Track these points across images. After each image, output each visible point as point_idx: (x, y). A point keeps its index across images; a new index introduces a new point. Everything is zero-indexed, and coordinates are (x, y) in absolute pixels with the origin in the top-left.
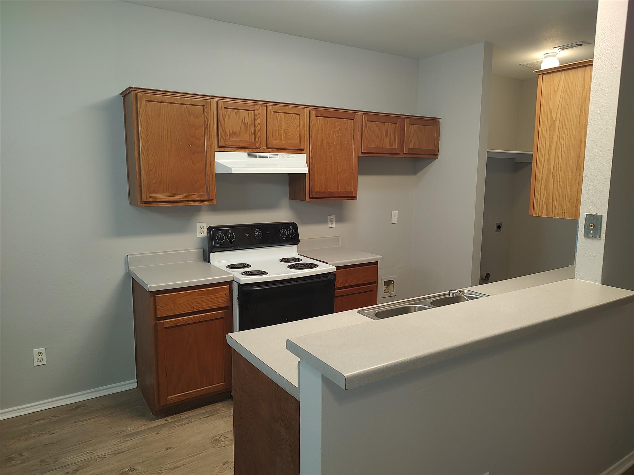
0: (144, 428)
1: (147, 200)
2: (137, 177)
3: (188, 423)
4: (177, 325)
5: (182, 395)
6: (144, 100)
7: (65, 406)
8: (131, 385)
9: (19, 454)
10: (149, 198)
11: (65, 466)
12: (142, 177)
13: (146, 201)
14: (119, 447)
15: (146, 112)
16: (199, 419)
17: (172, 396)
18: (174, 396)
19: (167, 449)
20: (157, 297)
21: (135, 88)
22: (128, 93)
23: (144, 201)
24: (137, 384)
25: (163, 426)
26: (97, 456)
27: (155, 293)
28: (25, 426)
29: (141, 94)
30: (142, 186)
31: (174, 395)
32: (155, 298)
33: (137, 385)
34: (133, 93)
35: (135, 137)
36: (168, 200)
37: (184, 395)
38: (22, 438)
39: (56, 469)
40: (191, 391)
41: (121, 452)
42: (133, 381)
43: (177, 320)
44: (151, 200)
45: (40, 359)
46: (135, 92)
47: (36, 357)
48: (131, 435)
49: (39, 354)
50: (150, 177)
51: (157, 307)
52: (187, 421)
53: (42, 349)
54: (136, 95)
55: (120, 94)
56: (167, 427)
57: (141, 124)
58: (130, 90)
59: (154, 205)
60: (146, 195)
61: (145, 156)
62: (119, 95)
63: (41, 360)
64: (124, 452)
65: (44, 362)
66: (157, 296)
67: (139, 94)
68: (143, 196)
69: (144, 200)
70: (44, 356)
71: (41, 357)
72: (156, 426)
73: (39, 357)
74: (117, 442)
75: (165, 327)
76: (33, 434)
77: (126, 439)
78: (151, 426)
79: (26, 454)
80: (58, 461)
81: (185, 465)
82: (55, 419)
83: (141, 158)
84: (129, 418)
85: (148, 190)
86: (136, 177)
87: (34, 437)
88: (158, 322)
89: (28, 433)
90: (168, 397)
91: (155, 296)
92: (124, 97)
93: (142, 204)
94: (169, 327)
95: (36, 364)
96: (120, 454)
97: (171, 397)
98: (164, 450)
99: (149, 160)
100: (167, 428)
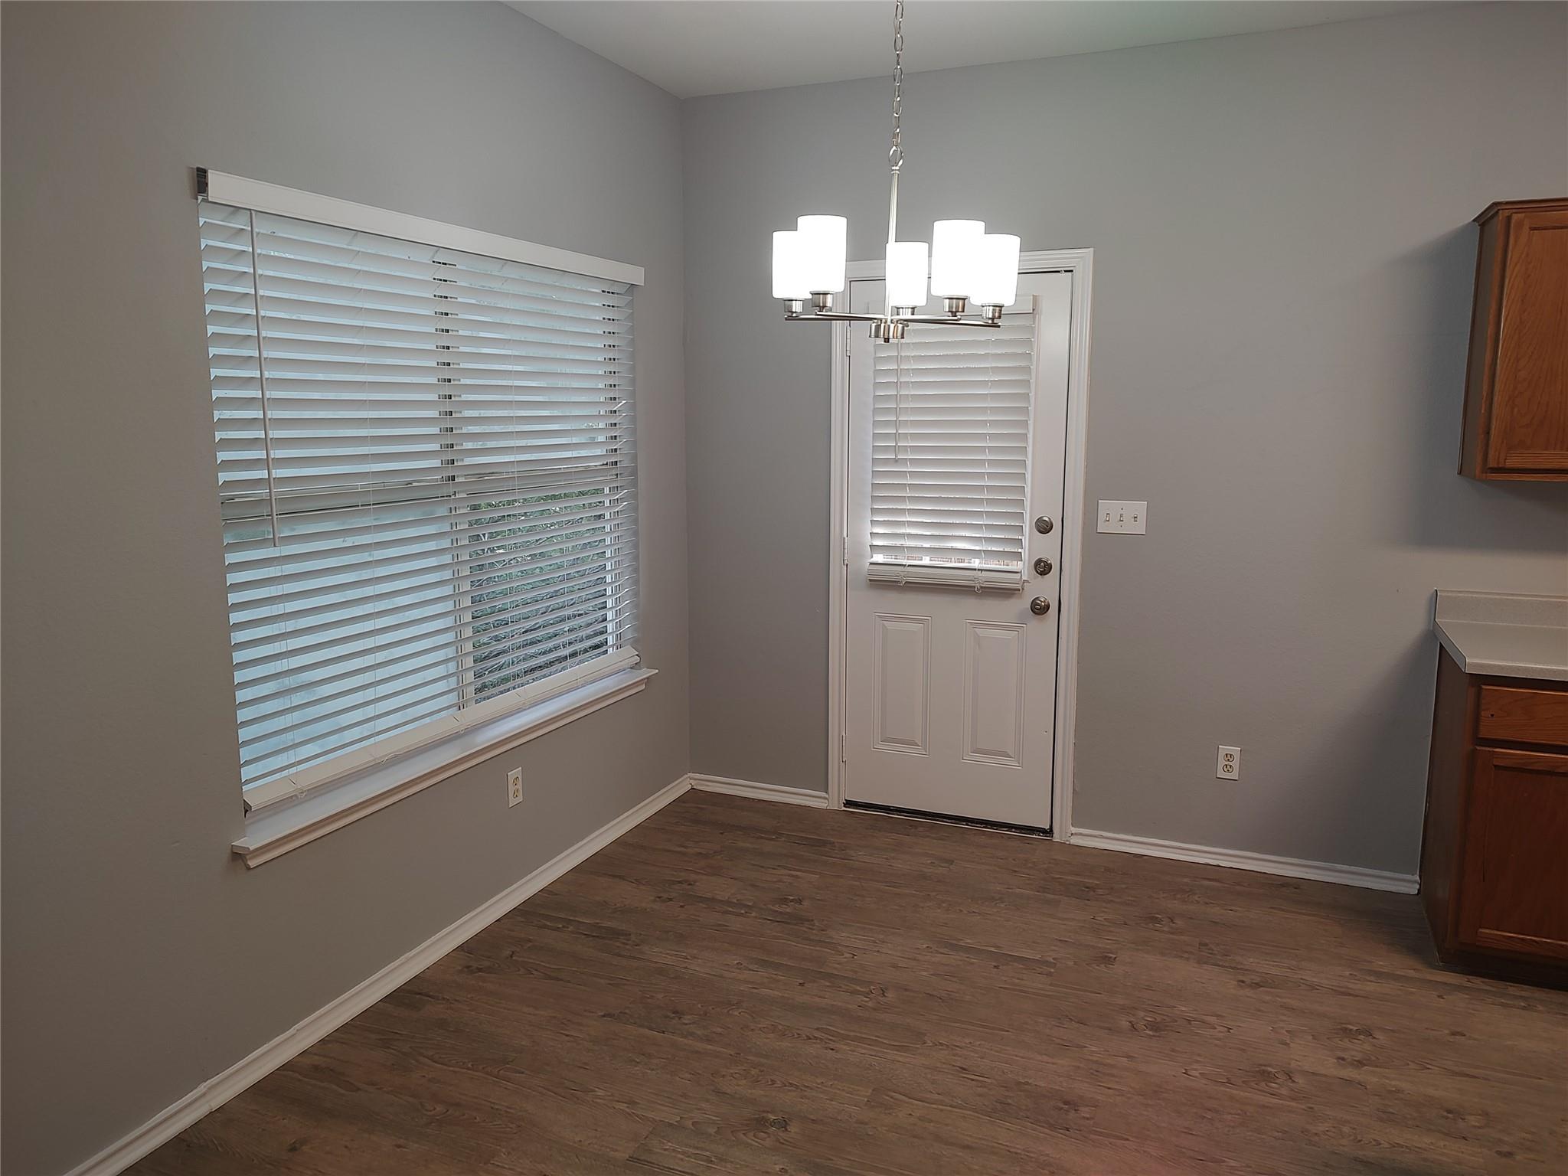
0: (1411, 973)
1: (1498, 463)
2: (1483, 411)
3: (1524, 1008)
4: (1530, 768)
5: (1519, 938)
6: (1526, 228)
7: (1262, 875)
8: (1405, 884)
9: (1170, 918)
10: (1506, 459)
11: (1241, 969)
12: (1495, 412)
13: (1496, 466)
14: (1351, 986)
15: (1527, 255)
16: (1557, 1013)
17: (1492, 932)
18: (1496, 932)
19: (1454, 1034)
20: (1486, 689)
21: (1508, 203)
22: (1493, 216)
23: (1491, 466)
24: (1418, 887)
25: (1459, 988)
26: (1302, 979)
27: (1481, 680)
28: (1185, 880)
29: (1519, 215)
30: (1493, 432)
31: (1497, 930)
32: (1479, 691)
33: (1419, 890)
34: (1501, 216)
35: (1492, 318)
36: (1557, 467)
37: (1523, 939)
38: (1179, 896)
39: (1225, 967)
40: (1544, 940)
41: (1350, 995)
42: (1409, 877)
43: (1530, 755)
44: (1509, 464)
45: (1228, 768)
46: (1507, 213)
47: (1222, 762)
48: (1379, 975)
49: (1229, 756)
50: (1516, 410)
51: (1483, 713)
52: (1523, 1004)
53: (1235, 750)
54: (1509, 218)
55: (1474, 220)
56: (1467, 994)
57: (1510, 285)
58: (1496, 210)
59: (1516, 477)
60: (1497, 453)
61: (1510, 360)
62: (1469, 223)
63: (1230, 770)
64: (1357, 996)
65: (1234, 775)
66: (1484, 687)
67: (1515, 217)
68: (1490, 456)
69: (1492, 464)
70: (1236, 764)
71: (1231, 763)
72: (1440, 982)
73: (1227, 763)
74: (1347, 973)
75: (1495, 763)
76: (1196, 898)
77: (1368, 978)
78: (1429, 977)
79: (1179, 922)
80: (1229, 956)
81: (1489, 1080)
82: (1238, 888)
83: (1498, 367)
84: (1384, 944)
85: (1505, 442)
86: (1480, 410)
87: (1198, 902)
88: (1478, 748)
89: (1188, 892)
90: (1480, 930)
91: (1481, 688)
92: (1483, 226)
93: (1486, 473)
94: (1506, 768)
95: (1221, 774)
96: (1346, 995)
97: (1487, 931)
98: (1447, 1032)
99: (1520, 370)
100: (1467, 996)
